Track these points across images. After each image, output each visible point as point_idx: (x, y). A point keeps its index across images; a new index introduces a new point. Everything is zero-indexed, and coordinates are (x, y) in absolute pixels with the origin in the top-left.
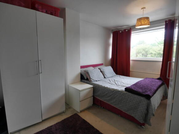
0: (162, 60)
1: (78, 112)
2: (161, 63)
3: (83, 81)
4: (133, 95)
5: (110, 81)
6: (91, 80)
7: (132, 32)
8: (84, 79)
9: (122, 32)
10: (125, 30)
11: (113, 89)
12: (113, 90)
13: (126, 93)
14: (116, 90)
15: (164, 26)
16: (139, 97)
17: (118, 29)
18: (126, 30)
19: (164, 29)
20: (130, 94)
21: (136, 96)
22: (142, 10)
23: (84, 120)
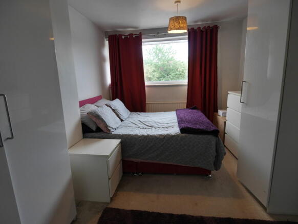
0: (187, 84)
1: (108, 203)
2: (187, 87)
3: (90, 134)
4: (196, 136)
5: (136, 124)
6: (109, 130)
7: (143, 40)
8: (92, 131)
9: (125, 38)
10: (131, 35)
11: (161, 135)
12: (163, 137)
13: (186, 136)
14: (167, 135)
15: (187, 36)
16: (205, 136)
17: (117, 31)
18: (133, 34)
19: (187, 40)
20: (191, 135)
21: (200, 136)
22: (176, 4)
23: (133, 212)
